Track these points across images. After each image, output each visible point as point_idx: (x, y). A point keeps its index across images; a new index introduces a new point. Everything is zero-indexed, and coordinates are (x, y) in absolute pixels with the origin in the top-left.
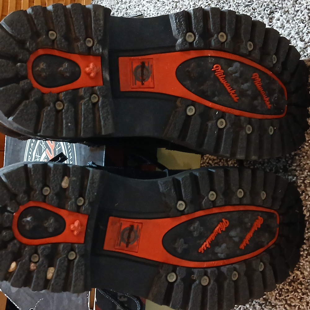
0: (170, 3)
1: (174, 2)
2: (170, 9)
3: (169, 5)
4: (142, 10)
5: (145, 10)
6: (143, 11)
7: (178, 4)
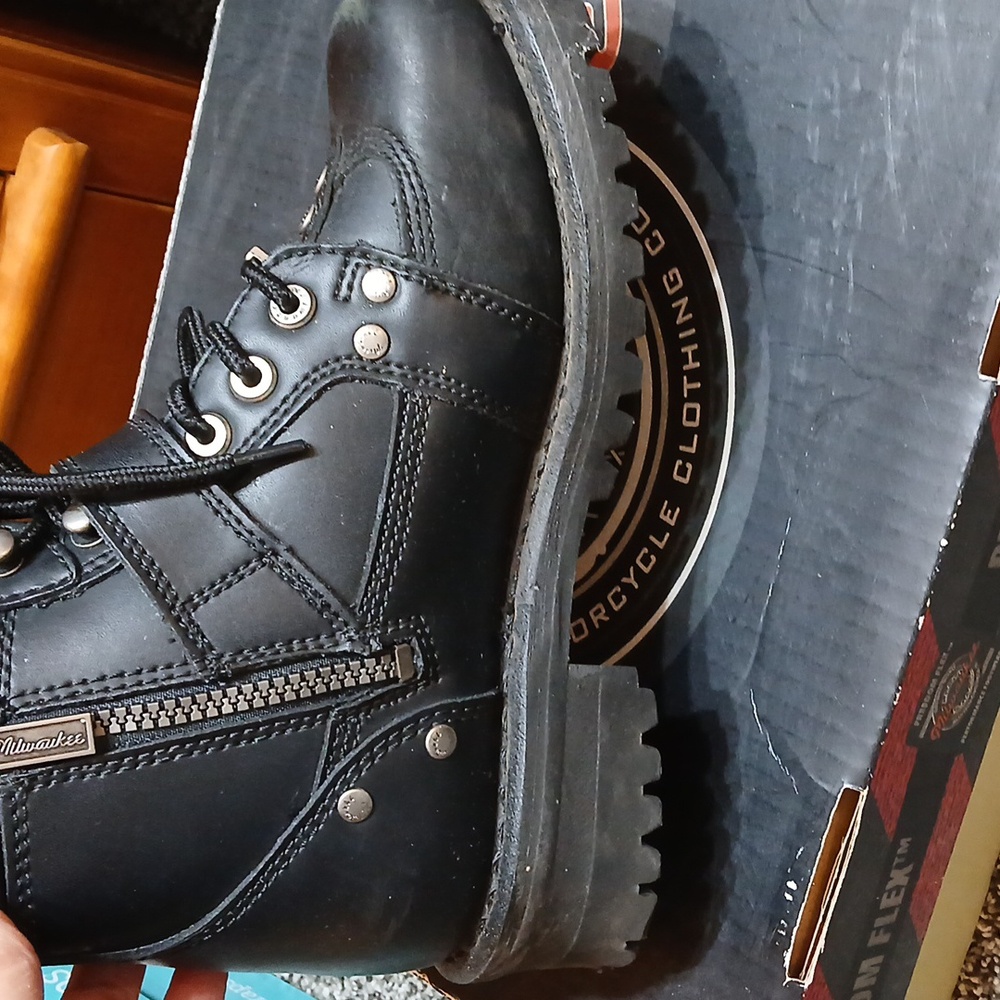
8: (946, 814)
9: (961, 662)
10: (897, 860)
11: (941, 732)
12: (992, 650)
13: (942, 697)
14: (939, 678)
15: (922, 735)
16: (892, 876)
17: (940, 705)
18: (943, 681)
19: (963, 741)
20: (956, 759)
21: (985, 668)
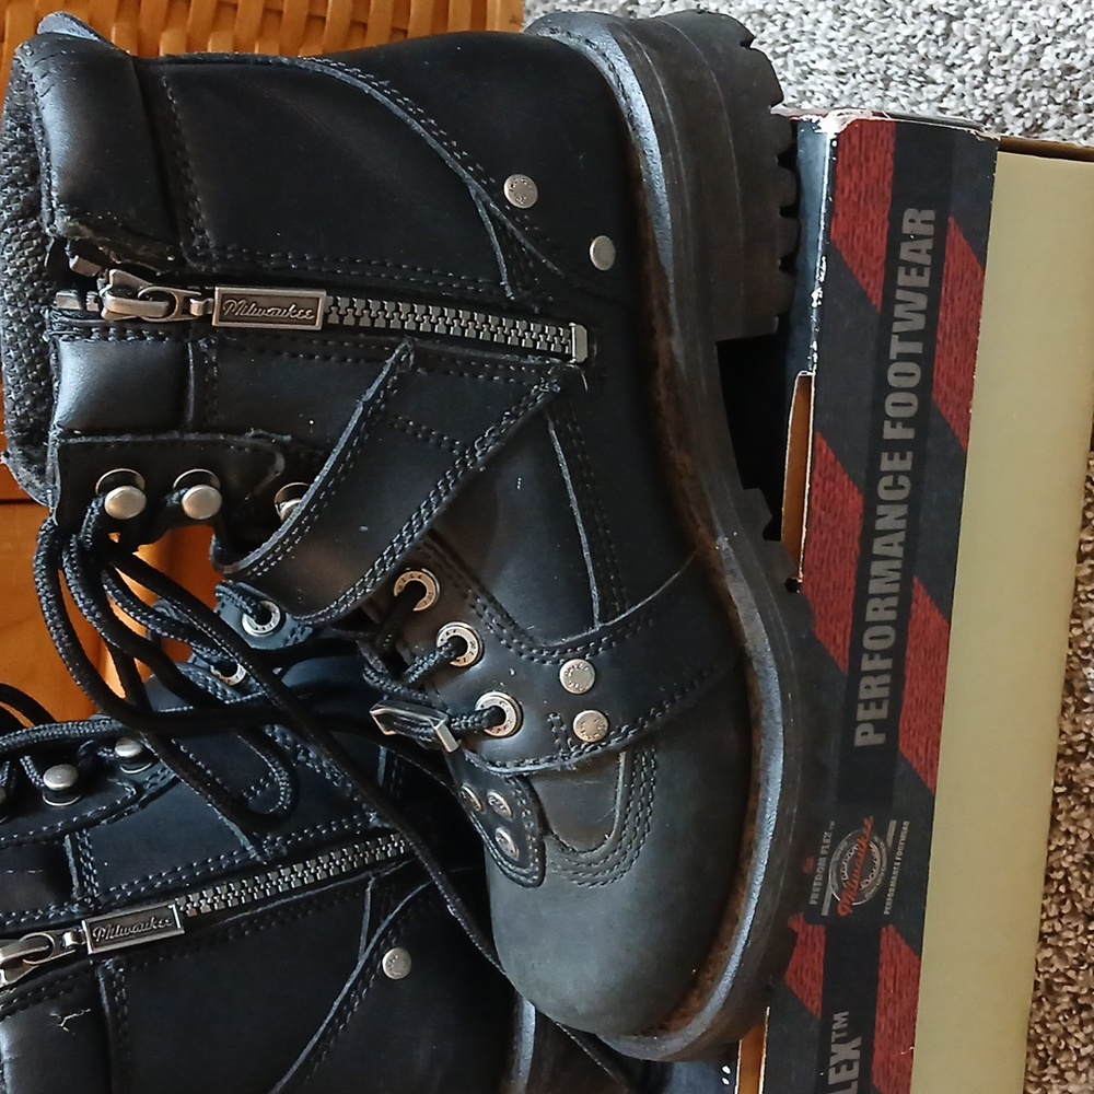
0: (916, 15)
1: (935, 12)
2: (914, 37)
3: (909, 19)
4: (777, 12)
5: (791, 13)
6: (779, 16)
7: (955, 25)
8: (890, 984)
9: (853, 839)
10: (834, 1036)
11: (851, 907)
12: (893, 824)
13: (839, 875)
14: (829, 857)
15: (825, 912)
16: (833, 1051)
17: (839, 881)
18: (835, 858)
19: (886, 913)
20: (884, 929)
21: (890, 841)
